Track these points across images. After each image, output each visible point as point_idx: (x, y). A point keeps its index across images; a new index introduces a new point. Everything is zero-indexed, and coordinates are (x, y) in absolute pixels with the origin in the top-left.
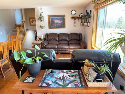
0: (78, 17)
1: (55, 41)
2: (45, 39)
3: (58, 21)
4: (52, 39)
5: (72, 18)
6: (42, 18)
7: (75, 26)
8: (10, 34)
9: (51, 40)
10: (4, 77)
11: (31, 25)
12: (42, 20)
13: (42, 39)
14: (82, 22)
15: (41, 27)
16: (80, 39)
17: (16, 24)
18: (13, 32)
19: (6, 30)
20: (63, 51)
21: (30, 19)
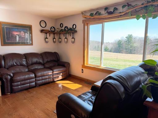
0: (49, 31)
3: (20, 33)
4: (15, 64)
5: (42, 31)
7: (46, 42)
14: (54, 38)
16: (58, 59)
20: (45, 80)
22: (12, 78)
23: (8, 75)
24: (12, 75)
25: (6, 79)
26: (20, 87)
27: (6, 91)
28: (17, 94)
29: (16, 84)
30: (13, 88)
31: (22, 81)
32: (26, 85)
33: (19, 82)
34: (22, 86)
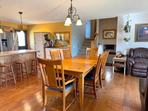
1: (146, 59)
2: (129, 56)
4: (141, 56)
6: (129, 28)
8: (80, 48)
9: (138, 57)
10: (97, 98)
11: (103, 38)
12: (128, 30)
13: (125, 56)
15: (125, 39)
17: (85, 38)
18: (82, 46)
19: (78, 44)
21: (103, 32)
22: (133, 64)
23: (131, 62)
24: (134, 63)
25: (129, 64)
26: (138, 73)
27: (128, 73)
28: (135, 77)
29: (135, 70)
30: (133, 72)
31: (141, 69)
32: (143, 73)
33: (138, 69)
34: (140, 73)
